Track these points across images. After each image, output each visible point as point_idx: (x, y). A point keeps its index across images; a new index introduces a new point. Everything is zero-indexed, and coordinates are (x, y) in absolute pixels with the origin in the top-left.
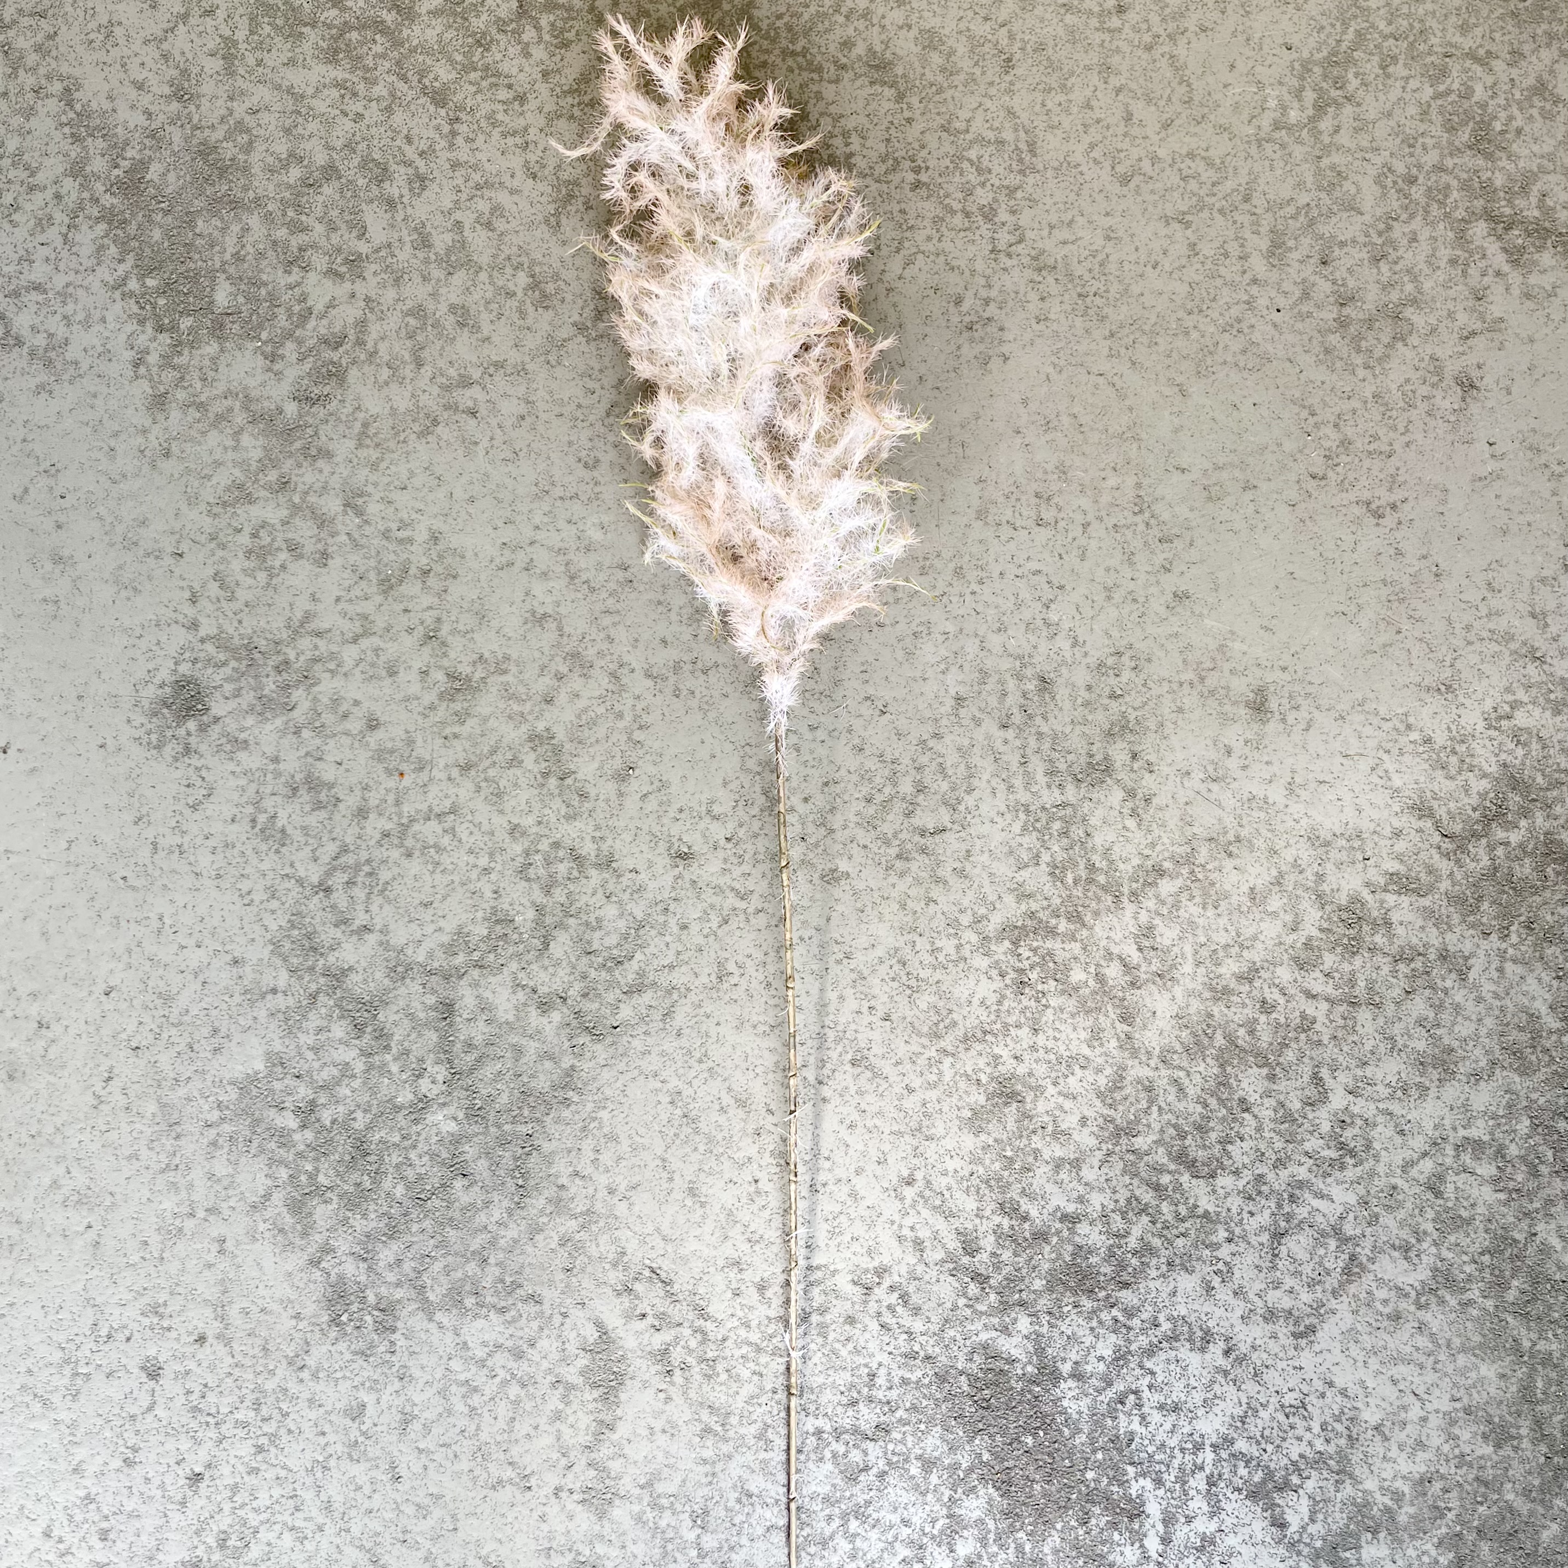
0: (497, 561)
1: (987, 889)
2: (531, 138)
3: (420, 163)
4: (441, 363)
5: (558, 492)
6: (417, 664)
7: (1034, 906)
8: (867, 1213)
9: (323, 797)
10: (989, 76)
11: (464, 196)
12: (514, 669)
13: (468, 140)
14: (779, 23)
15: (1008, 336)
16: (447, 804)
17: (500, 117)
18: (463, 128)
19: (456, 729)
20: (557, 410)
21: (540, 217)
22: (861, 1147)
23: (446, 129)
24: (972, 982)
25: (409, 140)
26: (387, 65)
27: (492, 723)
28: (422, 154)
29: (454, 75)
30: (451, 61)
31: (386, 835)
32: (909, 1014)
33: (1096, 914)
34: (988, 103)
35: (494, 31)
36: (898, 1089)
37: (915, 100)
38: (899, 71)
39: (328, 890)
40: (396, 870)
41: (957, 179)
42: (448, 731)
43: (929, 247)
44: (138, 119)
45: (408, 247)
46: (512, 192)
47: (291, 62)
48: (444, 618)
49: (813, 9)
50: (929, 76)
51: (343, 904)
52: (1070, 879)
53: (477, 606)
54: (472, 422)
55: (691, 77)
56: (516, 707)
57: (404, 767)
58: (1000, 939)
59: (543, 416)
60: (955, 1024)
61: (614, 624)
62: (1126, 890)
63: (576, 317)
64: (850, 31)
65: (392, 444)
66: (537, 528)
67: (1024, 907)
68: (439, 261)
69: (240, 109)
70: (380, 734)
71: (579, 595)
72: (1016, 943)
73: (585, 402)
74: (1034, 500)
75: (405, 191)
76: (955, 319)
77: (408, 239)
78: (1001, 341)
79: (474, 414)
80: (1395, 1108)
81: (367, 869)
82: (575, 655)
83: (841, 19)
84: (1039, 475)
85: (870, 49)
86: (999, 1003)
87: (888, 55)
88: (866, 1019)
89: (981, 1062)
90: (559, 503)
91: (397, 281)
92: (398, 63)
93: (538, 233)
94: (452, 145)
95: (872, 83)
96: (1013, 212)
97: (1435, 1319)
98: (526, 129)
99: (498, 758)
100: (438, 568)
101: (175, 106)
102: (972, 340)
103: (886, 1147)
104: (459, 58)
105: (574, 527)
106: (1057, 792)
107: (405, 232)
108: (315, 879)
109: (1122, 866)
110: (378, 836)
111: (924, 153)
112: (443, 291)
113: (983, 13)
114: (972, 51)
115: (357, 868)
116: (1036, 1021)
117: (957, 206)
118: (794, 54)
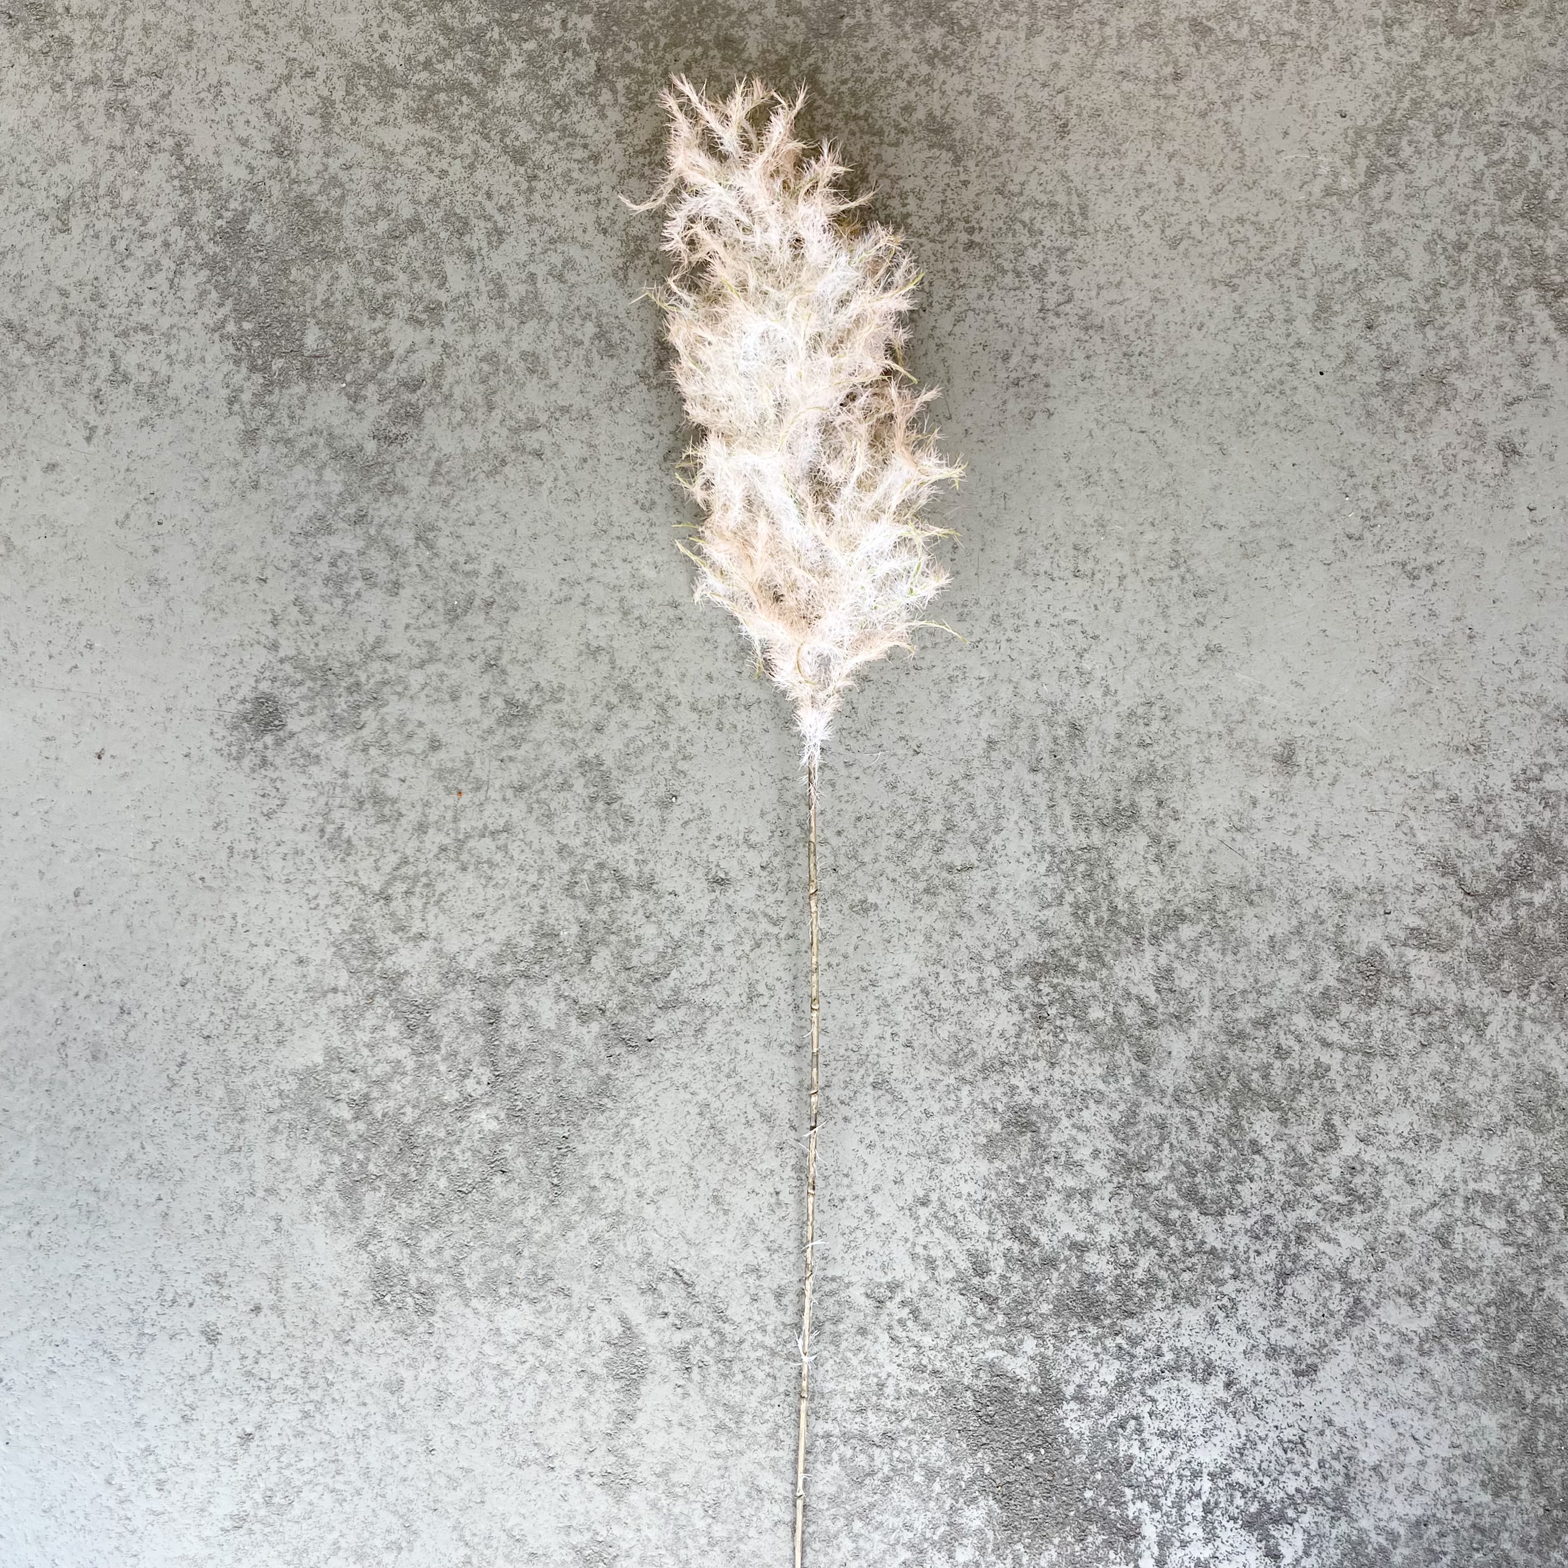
0: (556, 595)
1: (1011, 925)
2: (604, 195)
3: (499, 217)
4: (511, 407)
5: (615, 531)
6: (478, 690)
7: (1056, 944)
8: (882, 1230)
9: (386, 811)
10: (1044, 142)
11: (538, 250)
12: (568, 698)
13: (544, 196)
14: (844, 88)
15: (1053, 392)
16: (502, 822)
17: (575, 175)
18: (540, 185)
19: (512, 752)
20: (618, 454)
21: (609, 271)
22: (878, 1166)
23: (524, 186)
24: (992, 1014)
25: (489, 196)
26: (472, 124)
27: (546, 748)
28: (501, 209)
29: (533, 135)
30: (532, 122)
31: (443, 849)
32: (930, 1042)
33: (1117, 954)
34: (1042, 167)
35: (572, 93)
36: (917, 1113)
37: (971, 164)
38: (958, 135)
39: (388, 899)
40: (451, 883)
41: (1009, 239)
42: (504, 754)
43: (980, 305)
44: (241, 173)
45: (484, 297)
46: (584, 246)
47: (383, 122)
48: (505, 647)
49: (876, 75)
50: (986, 140)
51: (401, 912)
52: (1092, 920)
53: (535, 638)
54: (537, 463)
55: (753, 137)
56: (569, 735)
57: (462, 786)
58: (1021, 975)
59: (604, 459)
60: (974, 1053)
61: (664, 659)
62: (1146, 933)
63: (639, 366)
64: (912, 96)
65: (462, 483)
66: (594, 565)
67: (1046, 945)
68: (512, 310)
69: (334, 164)
70: (442, 754)
71: (632, 630)
72: (1036, 979)
73: (643, 447)
74: (1072, 552)
75: (484, 244)
76: (1002, 375)
77: (483, 289)
78: (1046, 398)
79: (539, 455)
80: (1406, 1157)
81: (424, 880)
82: (625, 687)
83: (903, 85)
84: (1078, 528)
85: (930, 114)
86: (1018, 1036)
87: (947, 119)
88: (889, 1044)
89: (999, 1092)
90: (615, 542)
91: (473, 329)
92: (482, 123)
93: (607, 286)
94: (529, 200)
95: (930, 147)
96: (1063, 273)
97: (1438, 1366)
98: (598, 187)
99: (550, 781)
100: (500, 600)
101: (275, 161)
102: (1017, 396)
103: (903, 1168)
104: (539, 119)
105: (628, 566)
106: (1083, 835)
107: (482, 284)
108: (376, 888)
109: (1143, 910)
110: (435, 850)
111: (978, 215)
112: (515, 339)
113: (1041, 79)
114: (1029, 116)
115: (416, 879)
116: (1053, 1055)
117: (1008, 266)
118: (856, 118)
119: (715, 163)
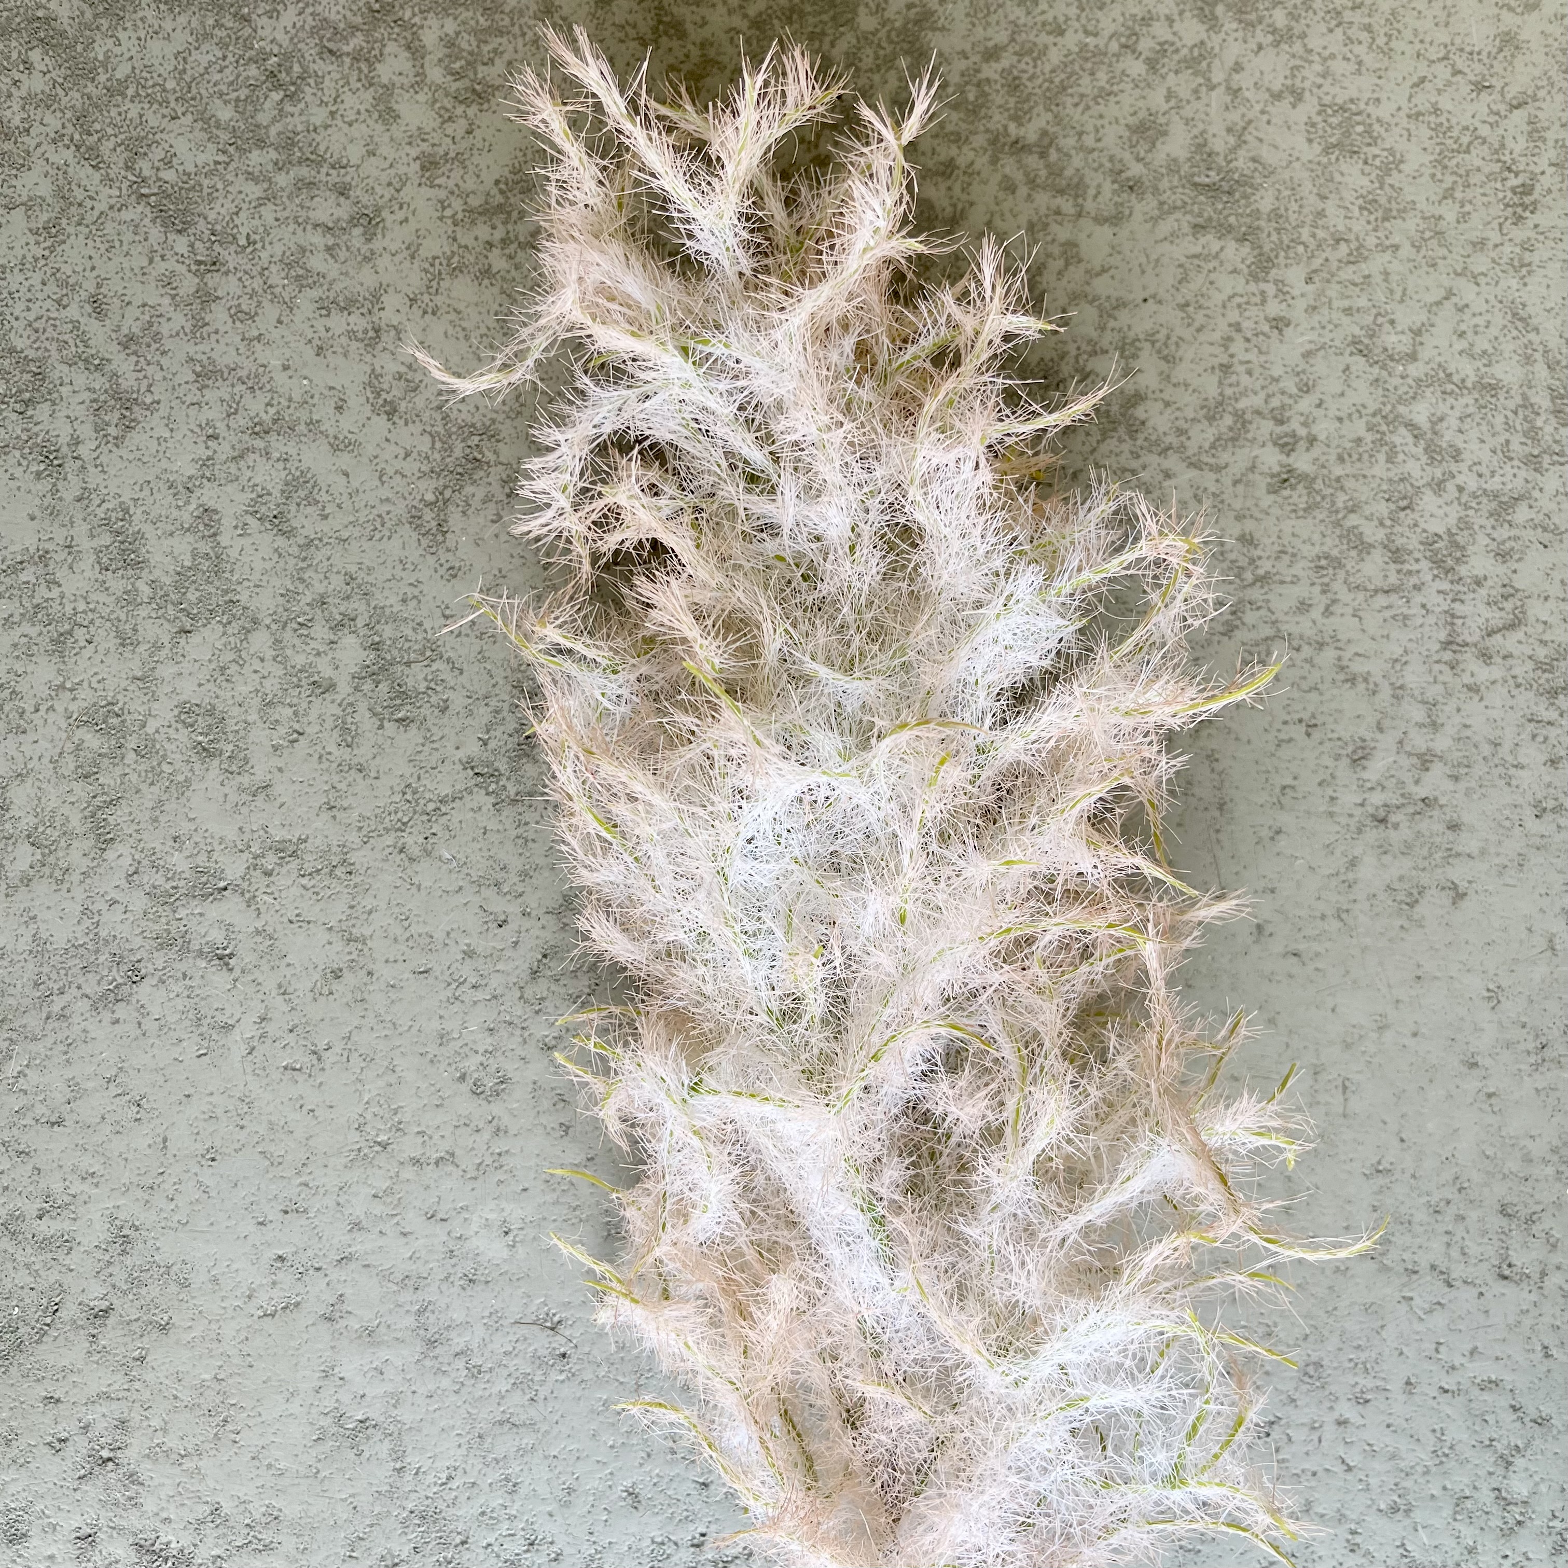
0: (262, 1298)
2: (388, 316)
3: (123, 364)
4: (154, 840)
5: (409, 1147)
6: (71, 1520)
10: (1475, 228)
11: (224, 450)
13: (239, 315)
14: (990, 71)
15: (1469, 843)
17: (317, 262)
18: (227, 286)
20: (420, 960)
21: (400, 509)
23: (188, 284)
25: (98, 306)
26: (53, 122)
28: (128, 343)
29: (209, 155)
30: (206, 121)
34: (1468, 292)
35: (310, 50)
37: (1295, 276)
38: (1265, 202)
41: (1380, 469)
43: (1303, 626)
45: (87, 563)
46: (339, 445)
48: (136, 1417)
49: (1071, 40)
50: (1336, 219)
53: (211, 1398)
54: (220, 979)
55: (775, 208)
59: (386, 973)
61: (522, 1452)
63: (473, 749)
64: (1157, 99)
65: (33, 1021)
66: (356, 1226)
68: (160, 599)
71: (445, 1383)
73: (481, 945)
74: (1496, 1222)
75: (86, 431)
76: (1349, 798)
77: (86, 544)
78: (1451, 854)
79: (223, 959)
82: (429, 1517)
83: (1137, 68)
84: (1513, 1165)
85: (1201, 146)
87: (1241, 163)
90: (408, 1173)
91: (60, 643)
92: (81, 119)
93: (394, 547)
94: (199, 324)
95: (1198, 229)
96: (1503, 556)
98: (376, 297)
100: (126, 1308)
102: (1383, 849)
104: (225, 114)
105: (440, 1231)
107: (81, 530)
111: (1305, 404)
112: (167, 671)
113: (1474, 70)
114: (1440, 163)
117: (1373, 533)
118: (1019, 147)
119: (671, 284)
